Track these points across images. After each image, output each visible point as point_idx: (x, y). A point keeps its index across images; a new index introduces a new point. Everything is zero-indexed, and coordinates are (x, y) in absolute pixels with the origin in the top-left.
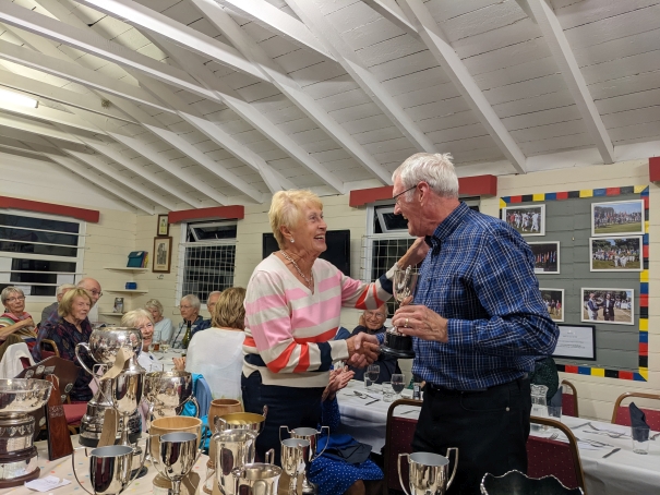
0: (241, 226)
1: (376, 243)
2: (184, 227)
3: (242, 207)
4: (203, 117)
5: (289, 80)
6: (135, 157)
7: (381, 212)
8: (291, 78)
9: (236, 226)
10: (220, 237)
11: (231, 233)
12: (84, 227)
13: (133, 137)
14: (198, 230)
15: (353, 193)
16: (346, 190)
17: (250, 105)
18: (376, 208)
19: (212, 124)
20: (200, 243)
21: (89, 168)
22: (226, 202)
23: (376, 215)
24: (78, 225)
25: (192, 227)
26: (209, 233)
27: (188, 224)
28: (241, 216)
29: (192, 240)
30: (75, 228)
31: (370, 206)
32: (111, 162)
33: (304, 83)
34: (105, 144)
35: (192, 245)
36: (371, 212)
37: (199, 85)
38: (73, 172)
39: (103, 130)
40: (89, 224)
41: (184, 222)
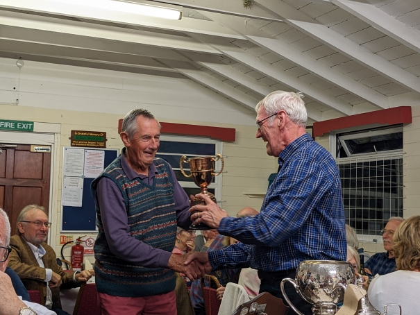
0: (408, 134)
2: (332, 141)
3: (409, 108)
9: (401, 133)
10: (379, 149)
11: (396, 142)
12: (221, 147)
13: (274, 38)
14: (349, 142)
20: (353, 159)
21: (225, 79)
22: (387, 103)
24: (214, 146)
25: (343, 139)
26: (363, 145)
27: (338, 136)
28: (409, 121)
29: (344, 155)
30: (210, 149)
32: (248, 70)
35: (344, 161)
38: (206, 87)
39: (242, 35)
40: (226, 144)
41: (333, 135)
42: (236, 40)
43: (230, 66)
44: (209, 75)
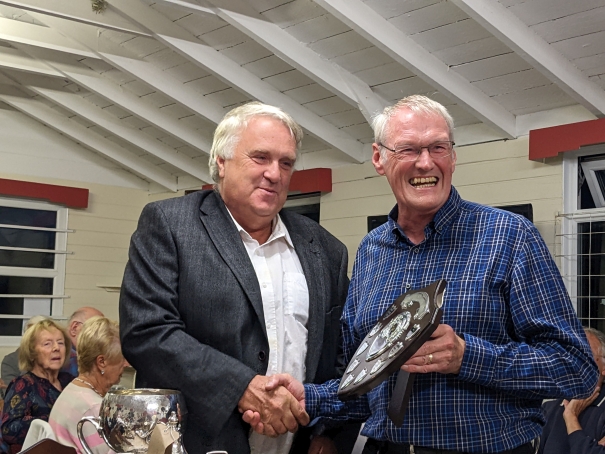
0: (327, 206)
1: (584, 227)
6: (147, 92)
7: (591, 169)
12: (65, 216)
13: (141, 59)
15: (535, 135)
16: (521, 132)
18: (582, 160)
21: (72, 116)
23: (581, 174)
24: (54, 213)
30: (50, 218)
31: (571, 158)
32: (107, 105)
34: (97, 73)
36: (573, 169)
38: (45, 125)
39: (93, 51)
40: (73, 212)
42: (84, 58)
43: (80, 96)
44: (48, 108)
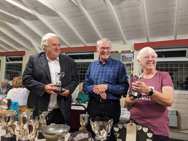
0: (24, 57)
2: (5, 57)
3: (25, 52)
4: (12, 23)
5: (40, 15)
8: (41, 14)
9: (22, 57)
10: (17, 61)
11: (21, 59)
14: (9, 58)
17: (28, 21)
18: (66, 53)
19: (15, 26)
20: (10, 62)
22: (19, 50)
25: (8, 57)
26: (13, 59)
27: (6, 56)
29: (8, 61)
33: (45, 16)
35: (8, 63)
37: (11, 13)
41: (5, 56)
